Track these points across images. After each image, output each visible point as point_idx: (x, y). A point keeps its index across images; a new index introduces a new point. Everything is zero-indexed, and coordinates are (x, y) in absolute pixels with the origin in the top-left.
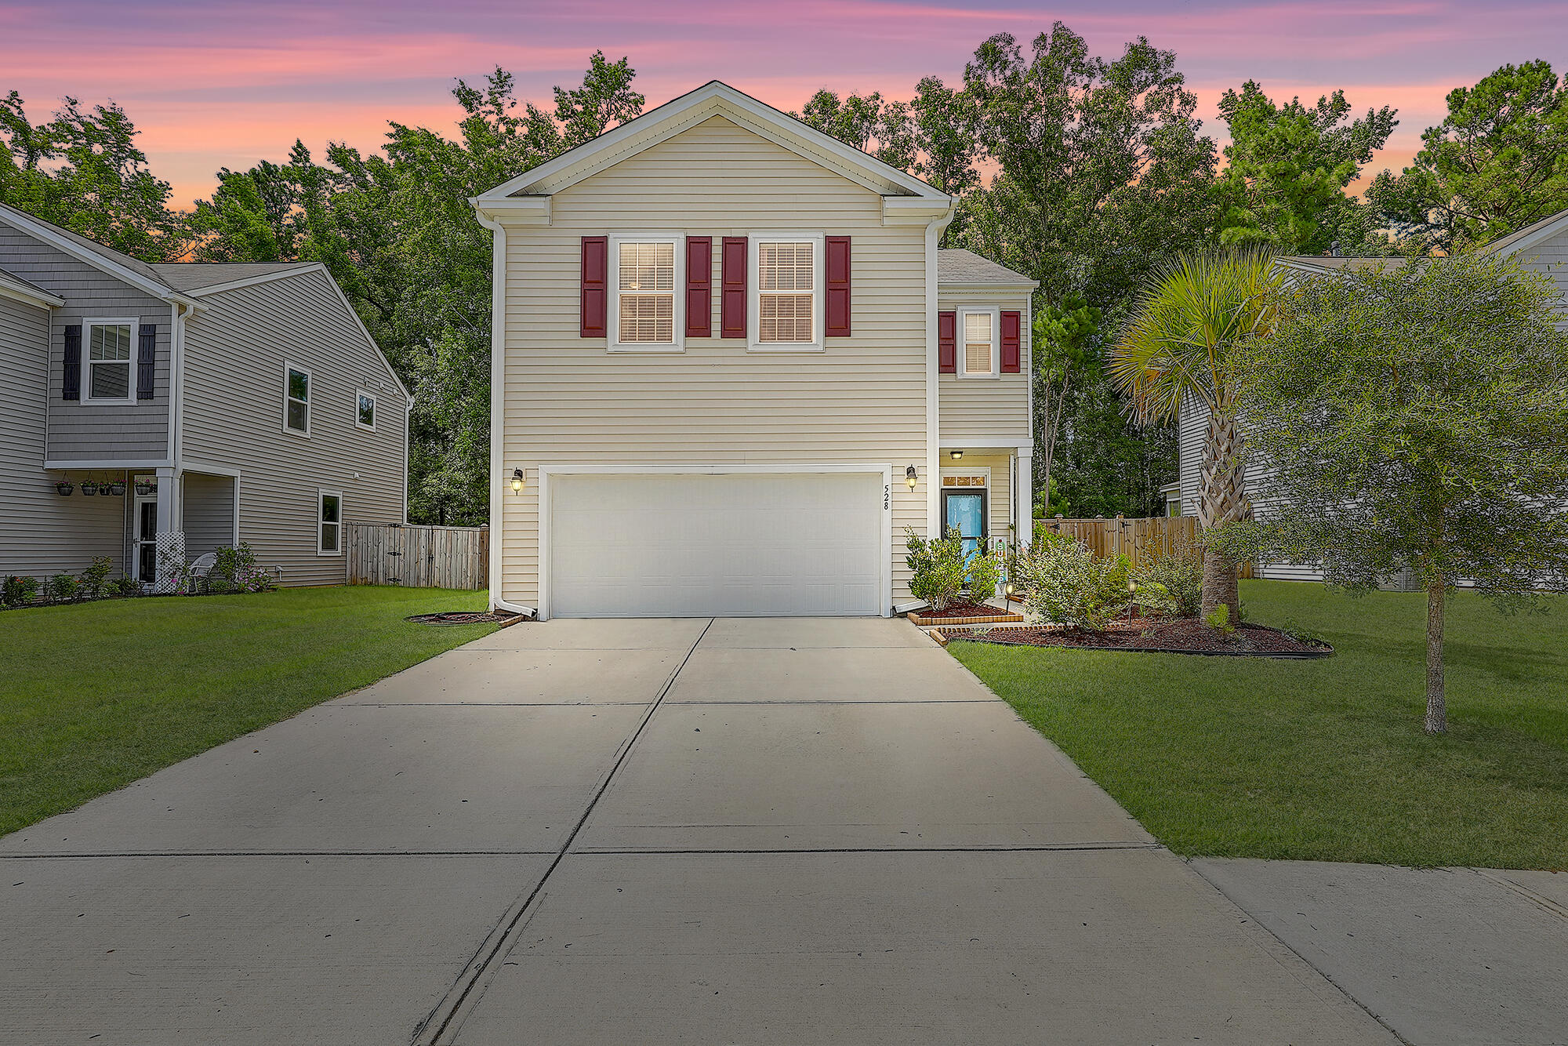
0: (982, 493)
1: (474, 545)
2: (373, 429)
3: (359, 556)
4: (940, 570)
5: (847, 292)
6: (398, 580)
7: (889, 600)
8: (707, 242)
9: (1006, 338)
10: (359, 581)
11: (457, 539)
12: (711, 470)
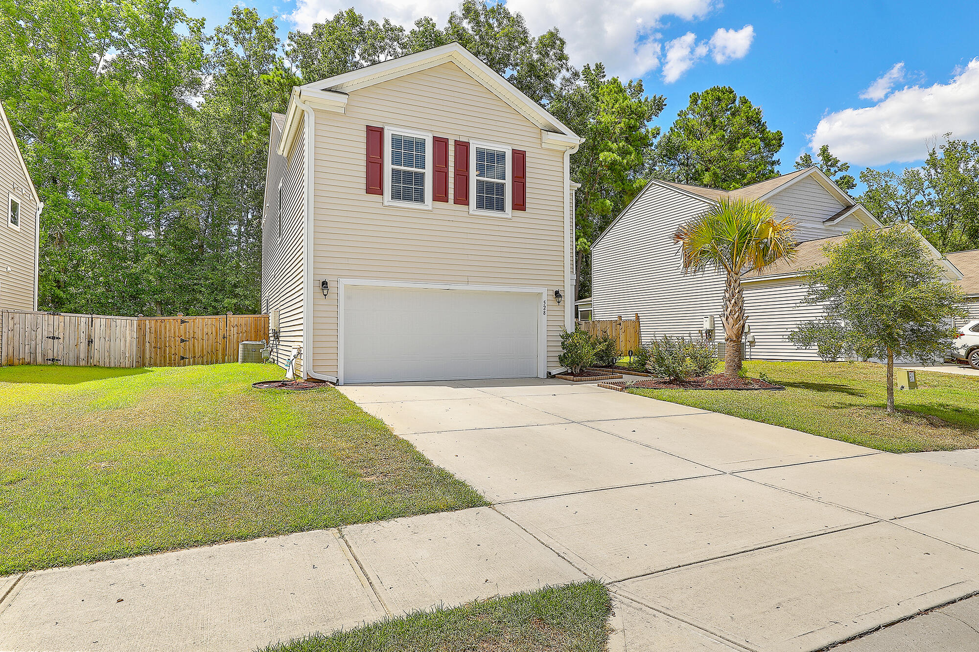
1: (131, 331)
2: (17, 228)
3: (16, 339)
5: (524, 184)
6: (57, 360)
7: (546, 367)
8: (445, 141)
10: (16, 361)
11: (116, 326)
12: (447, 287)
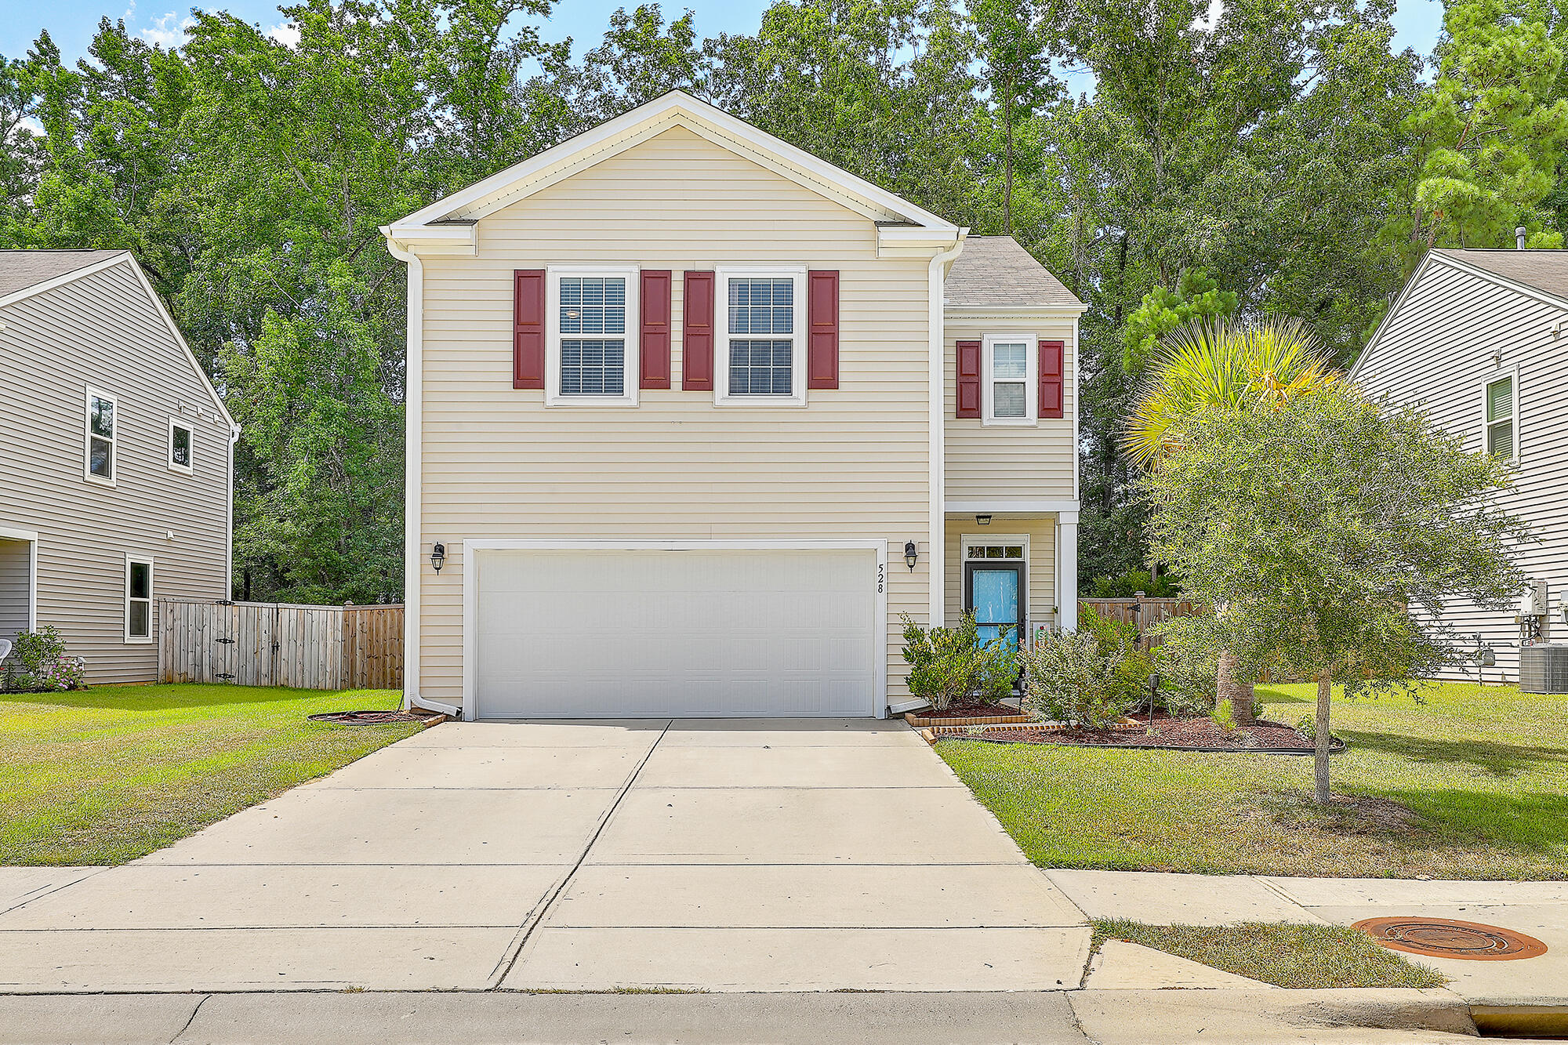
0: (1019, 569)
1: (335, 630)
2: (190, 470)
3: (176, 643)
4: (941, 663)
5: (833, 337)
6: (230, 676)
7: (884, 698)
8: (665, 276)
9: (1045, 375)
10: (177, 678)
11: (312, 622)
12: (669, 546)
